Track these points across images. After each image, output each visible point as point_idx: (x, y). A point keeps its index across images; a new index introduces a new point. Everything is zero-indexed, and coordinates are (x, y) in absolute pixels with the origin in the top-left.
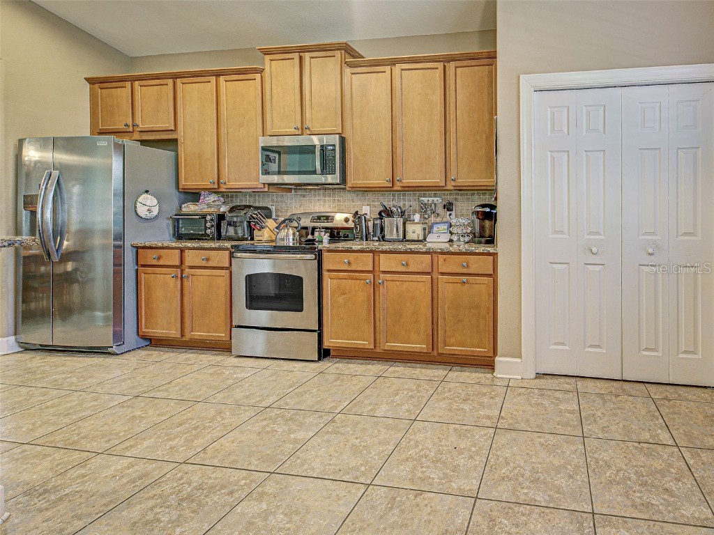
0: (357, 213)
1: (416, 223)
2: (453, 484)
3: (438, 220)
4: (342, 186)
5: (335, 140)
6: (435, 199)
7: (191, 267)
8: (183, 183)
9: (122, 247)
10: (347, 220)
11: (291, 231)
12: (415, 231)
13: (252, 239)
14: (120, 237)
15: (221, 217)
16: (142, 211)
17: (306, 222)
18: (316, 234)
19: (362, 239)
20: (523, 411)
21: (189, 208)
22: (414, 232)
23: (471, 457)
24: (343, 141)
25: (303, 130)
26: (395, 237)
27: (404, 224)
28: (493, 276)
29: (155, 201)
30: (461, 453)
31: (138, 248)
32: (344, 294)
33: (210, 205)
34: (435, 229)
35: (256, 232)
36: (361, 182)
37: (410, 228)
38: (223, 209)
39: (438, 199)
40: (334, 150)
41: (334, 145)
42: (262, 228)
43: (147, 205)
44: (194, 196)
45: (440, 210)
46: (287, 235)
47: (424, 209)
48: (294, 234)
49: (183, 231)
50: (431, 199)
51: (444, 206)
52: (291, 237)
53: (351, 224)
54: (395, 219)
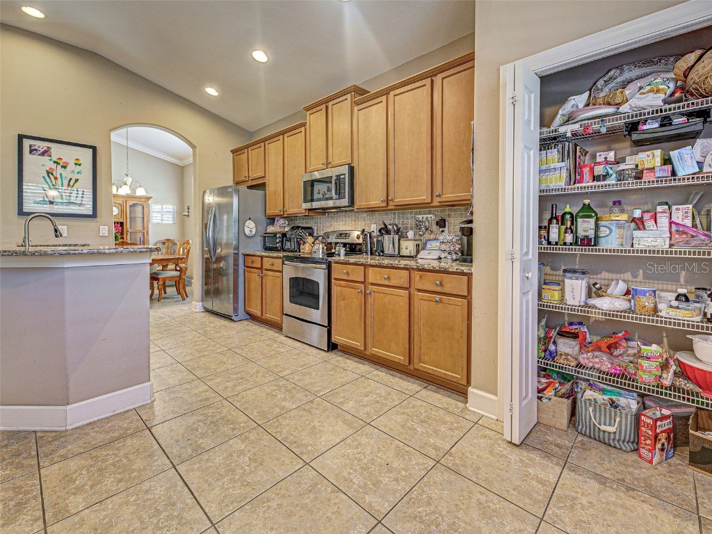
0: (364, 230)
1: (409, 240)
2: (367, 497)
3: (432, 236)
4: (351, 208)
5: (345, 170)
6: (429, 216)
7: (266, 270)
8: (268, 212)
9: (237, 254)
10: (358, 238)
11: (321, 246)
12: (408, 247)
13: (299, 251)
14: (237, 248)
15: (284, 235)
16: (247, 231)
17: (333, 239)
18: (337, 248)
19: (366, 253)
20: (478, 457)
21: (271, 229)
22: (407, 249)
23: (397, 480)
24: (351, 170)
25: (328, 164)
26: (391, 252)
27: (399, 240)
28: (468, 297)
29: (254, 225)
30: (390, 471)
31: (245, 255)
32: (344, 299)
33: (281, 226)
34: (428, 246)
35: (302, 247)
36: (364, 204)
37: (404, 244)
38: (286, 229)
39: (432, 216)
40: (344, 178)
41: (344, 174)
42: (304, 243)
43: (250, 227)
44: (272, 220)
45: (435, 228)
46: (318, 249)
47: (418, 226)
48: (323, 248)
49: (268, 245)
50: (425, 216)
51: (437, 222)
52: (321, 251)
53: (361, 241)
54: (392, 236)
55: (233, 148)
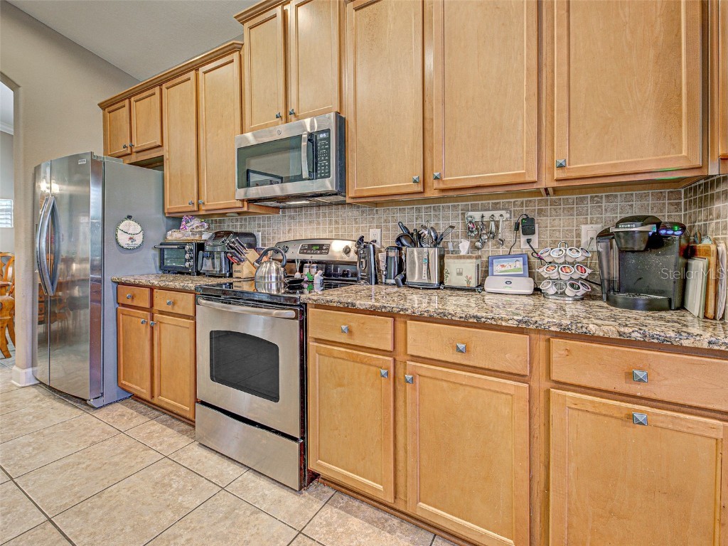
0: (362, 239)
1: (461, 257)
3: (502, 250)
4: (340, 198)
5: (331, 124)
6: (497, 214)
8: (167, 206)
9: (101, 281)
10: (347, 251)
11: (274, 266)
12: (462, 270)
13: (231, 275)
14: (99, 268)
15: (200, 247)
16: (123, 240)
17: (294, 253)
18: (306, 271)
19: (369, 281)
21: (174, 236)
22: (460, 274)
24: (341, 122)
25: (288, 115)
26: (425, 279)
27: (441, 258)
29: (139, 228)
31: (118, 283)
33: (192, 231)
34: (497, 267)
35: (235, 267)
36: (370, 188)
37: (452, 265)
38: (205, 236)
39: (503, 212)
40: (328, 139)
41: (328, 131)
42: (240, 261)
43: (129, 233)
44: (176, 220)
45: (507, 233)
46: (269, 272)
47: (477, 232)
48: (277, 270)
49: (168, 263)
50: (487, 214)
51: (517, 226)
52: (274, 275)
53: (353, 257)
54: (425, 250)
55: (102, 100)
